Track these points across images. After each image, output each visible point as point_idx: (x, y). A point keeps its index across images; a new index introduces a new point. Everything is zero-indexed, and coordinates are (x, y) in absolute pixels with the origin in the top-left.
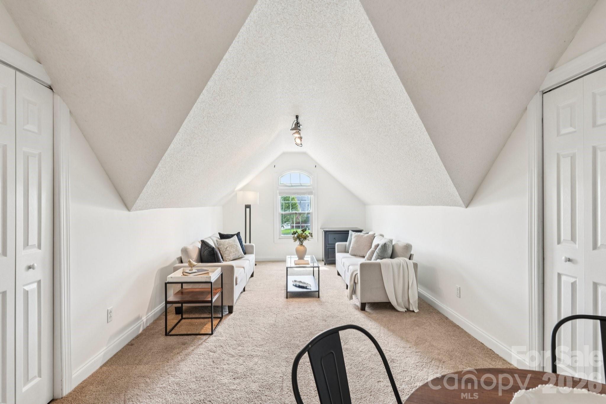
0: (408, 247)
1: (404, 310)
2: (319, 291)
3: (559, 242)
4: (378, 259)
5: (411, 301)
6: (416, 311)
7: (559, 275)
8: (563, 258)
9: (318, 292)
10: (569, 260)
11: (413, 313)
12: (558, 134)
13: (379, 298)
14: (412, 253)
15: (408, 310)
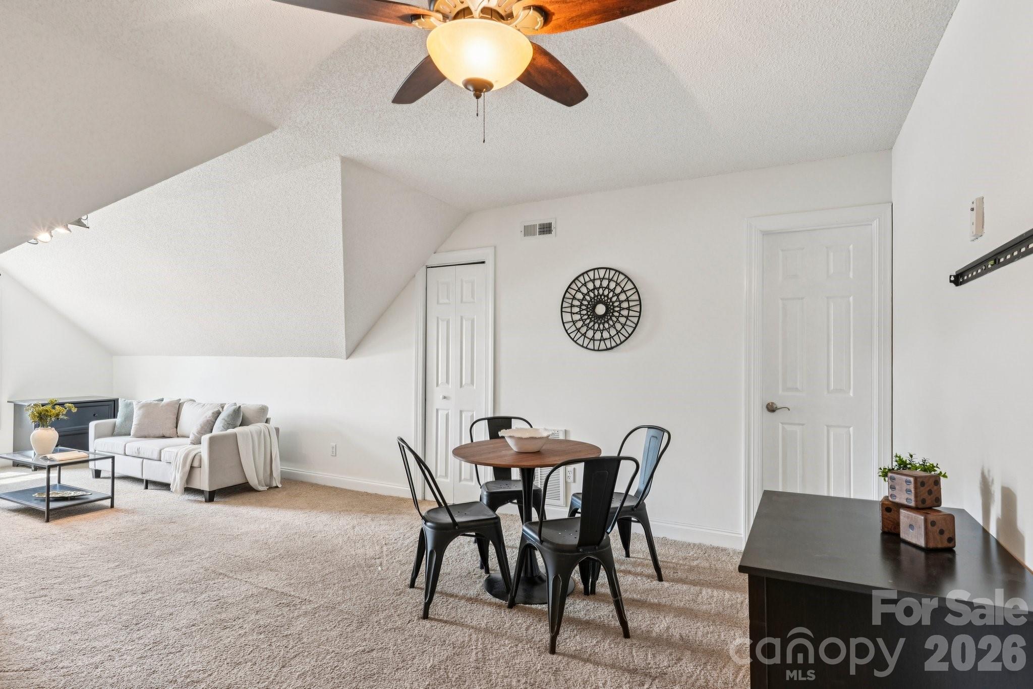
0: (263, 410)
1: (265, 488)
2: (112, 498)
3: (437, 385)
4: (228, 428)
5: (275, 474)
6: (280, 486)
7: (437, 410)
8: (441, 397)
9: (110, 500)
10: (445, 398)
11: (277, 489)
12: (438, 303)
13: (234, 480)
14: (268, 417)
15: (271, 488)
